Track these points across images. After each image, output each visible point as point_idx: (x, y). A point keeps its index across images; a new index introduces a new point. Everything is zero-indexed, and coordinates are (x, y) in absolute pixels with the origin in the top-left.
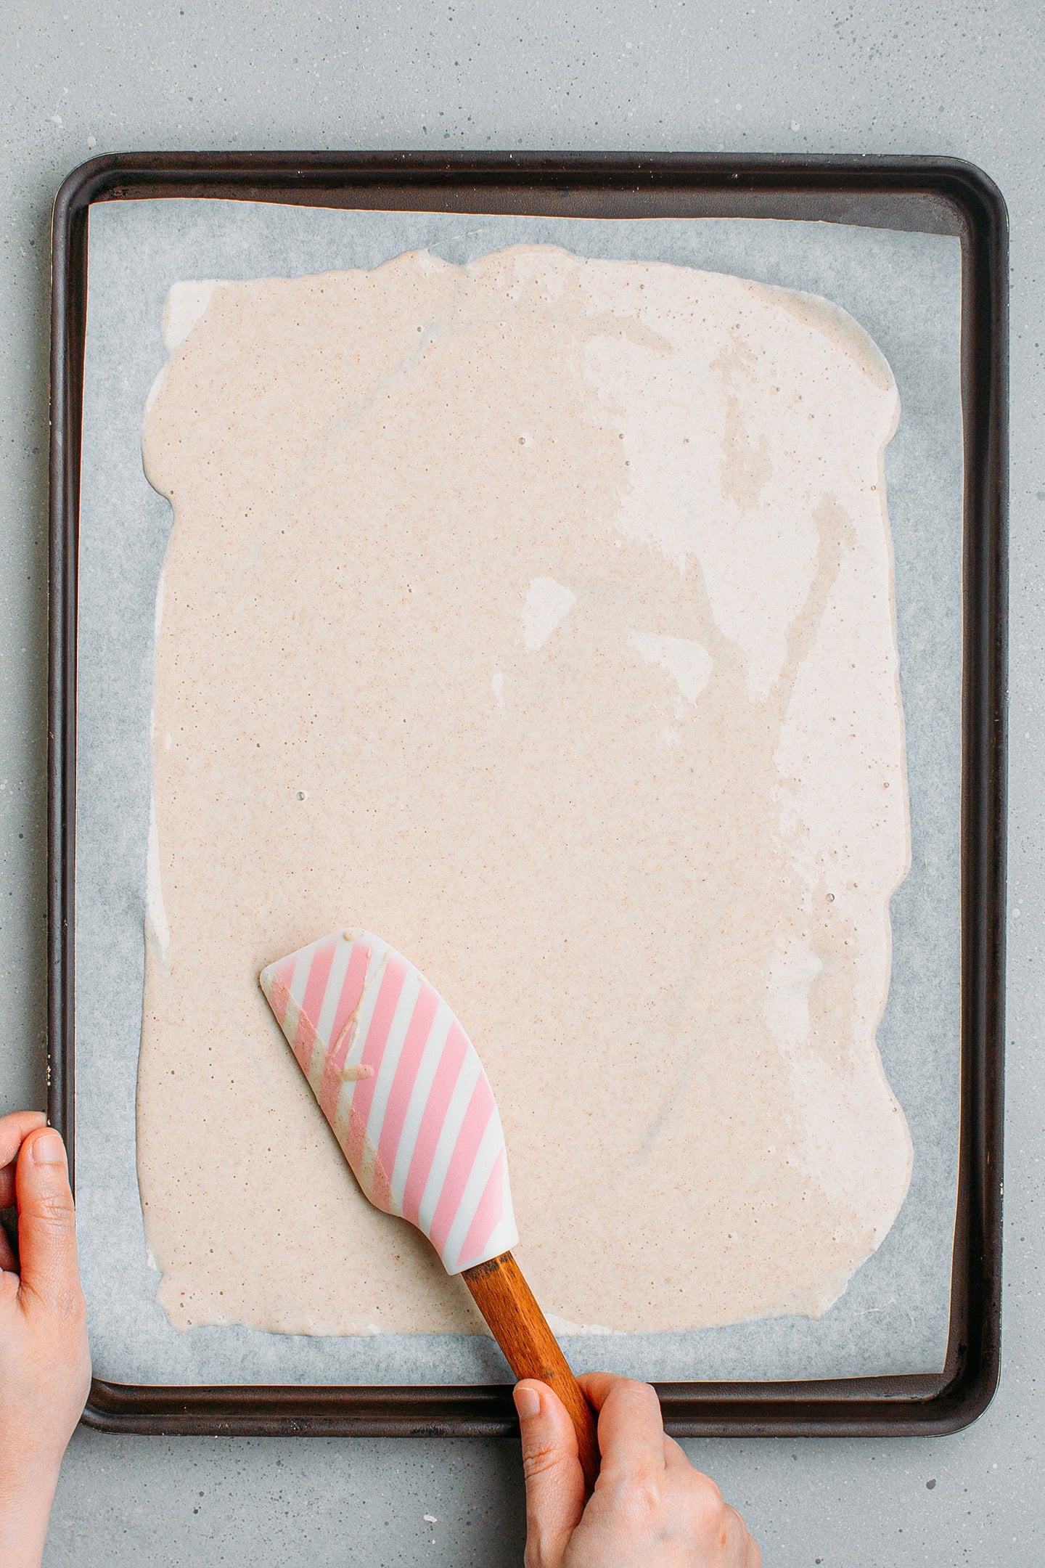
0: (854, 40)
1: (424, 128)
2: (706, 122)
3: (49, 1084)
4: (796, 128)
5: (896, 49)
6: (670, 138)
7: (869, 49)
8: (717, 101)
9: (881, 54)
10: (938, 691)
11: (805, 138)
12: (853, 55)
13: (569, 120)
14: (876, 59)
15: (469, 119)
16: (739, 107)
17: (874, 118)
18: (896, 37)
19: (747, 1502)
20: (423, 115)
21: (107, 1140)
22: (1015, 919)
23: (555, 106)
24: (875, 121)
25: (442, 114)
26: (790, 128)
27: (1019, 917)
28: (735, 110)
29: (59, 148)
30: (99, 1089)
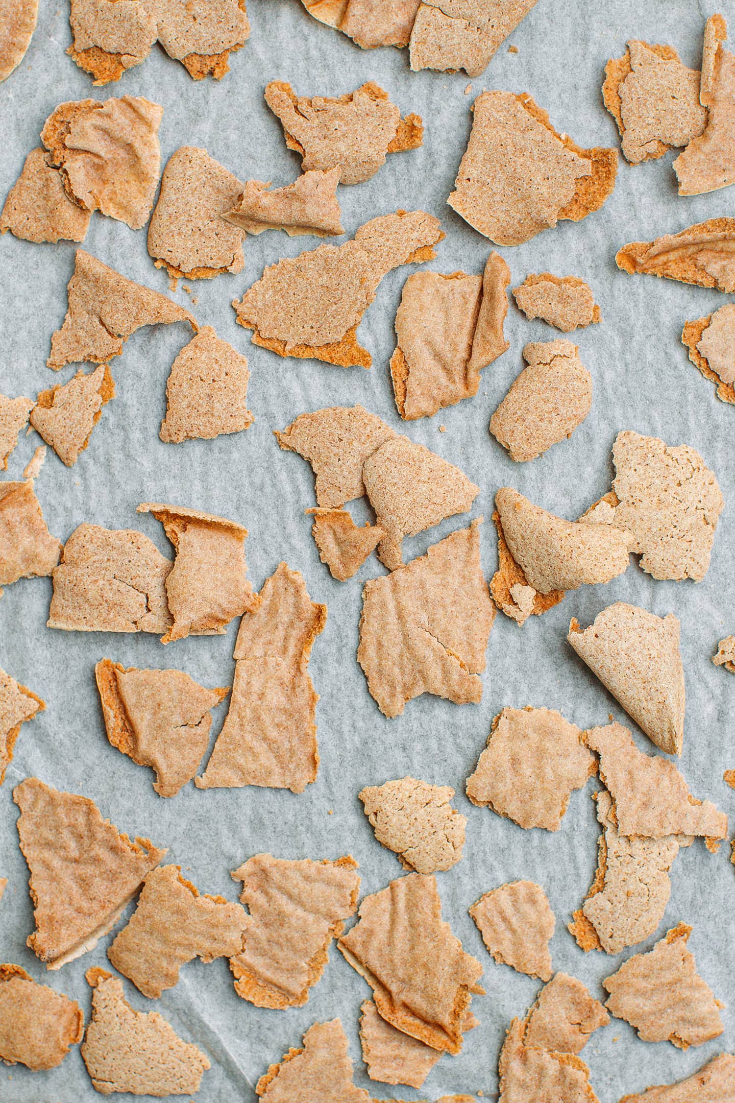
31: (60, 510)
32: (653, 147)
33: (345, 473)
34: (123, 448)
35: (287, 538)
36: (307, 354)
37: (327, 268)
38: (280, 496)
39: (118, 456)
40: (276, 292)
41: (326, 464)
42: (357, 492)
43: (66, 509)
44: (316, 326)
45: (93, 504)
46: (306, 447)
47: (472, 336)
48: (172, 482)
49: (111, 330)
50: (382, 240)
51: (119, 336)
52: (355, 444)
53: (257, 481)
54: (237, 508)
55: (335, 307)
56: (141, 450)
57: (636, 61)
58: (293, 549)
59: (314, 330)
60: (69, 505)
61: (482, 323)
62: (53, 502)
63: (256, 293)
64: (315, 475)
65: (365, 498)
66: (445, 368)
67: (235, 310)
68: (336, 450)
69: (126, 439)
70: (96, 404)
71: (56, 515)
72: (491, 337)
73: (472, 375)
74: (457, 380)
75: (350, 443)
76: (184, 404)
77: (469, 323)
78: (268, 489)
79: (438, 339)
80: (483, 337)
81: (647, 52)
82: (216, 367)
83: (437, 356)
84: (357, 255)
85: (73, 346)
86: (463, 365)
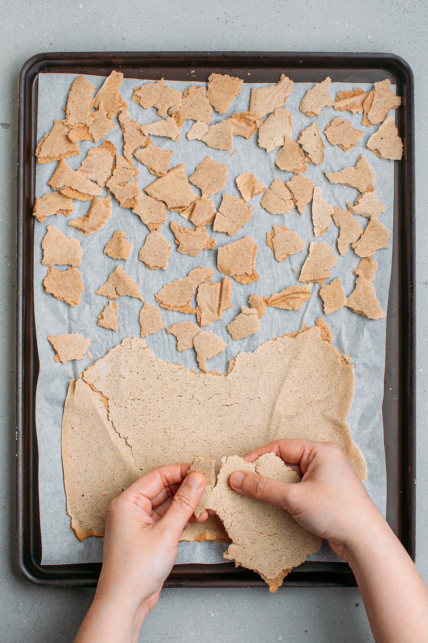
0: (398, 5)
1: (218, 18)
2: (333, 30)
3: (17, 439)
4: (369, 37)
5: (414, 11)
6: (317, 35)
7: (403, 10)
8: (339, 22)
9: (408, 12)
10: (381, 280)
11: (373, 42)
12: (397, 11)
13: (277, 22)
14: (406, 13)
15: (237, 17)
16: (347, 26)
17: (402, 38)
18: (415, 6)
19: (279, 602)
20: (218, 13)
21: (51, 461)
22: (420, 373)
23: (272, 16)
24: (402, 39)
25: (226, 13)
26: (367, 37)
27: (422, 372)
28: (346, 27)
29: (67, 7)
30: (47, 439)
31: (105, 340)
32: (284, 256)
33: (186, 341)
34: (123, 325)
35: (165, 352)
36: (176, 310)
37: (181, 285)
38: (164, 340)
39: (122, 327)
40: (167, 292)
41: (181, 338)
42: (191, 346)
43: (107, 340)
44: (179, 301)
45: (114, 340)
46: (175, 333)
47: (220, 300)
48: (136, 335)
49: (117, 292)
50: (196, 276)
51: (119, 295)
52: (189, 332)
53: (158, 336)
54: (153, 343)
55: (184, 295)
56: (128, 326)
57: (276, 232)
58: (167, 355)
59: (178, 302)
60: (108, 339)
61: (223, 297)
62: (104, 338)
63: (161, 292)
64: (178, 341)
65: (194, 348)
66: (212, 311)
67: (155, 297)
68: (184, 334)
69: (124, 323)
70: (114, 311)
71: (104, 342)
72: (227, 301)
73: (221, 312)
74: (216, 314)
75: (188, 332)
76: (146, 325)
77: (218, 297)
78: (161, 338)
79: (209, 303)
80: (224, 301)
81: (279, 229)
82: (152, 313)
83: (209, 307)
84: (189, 281)
85: (104, 291)
86: (217, 309)
